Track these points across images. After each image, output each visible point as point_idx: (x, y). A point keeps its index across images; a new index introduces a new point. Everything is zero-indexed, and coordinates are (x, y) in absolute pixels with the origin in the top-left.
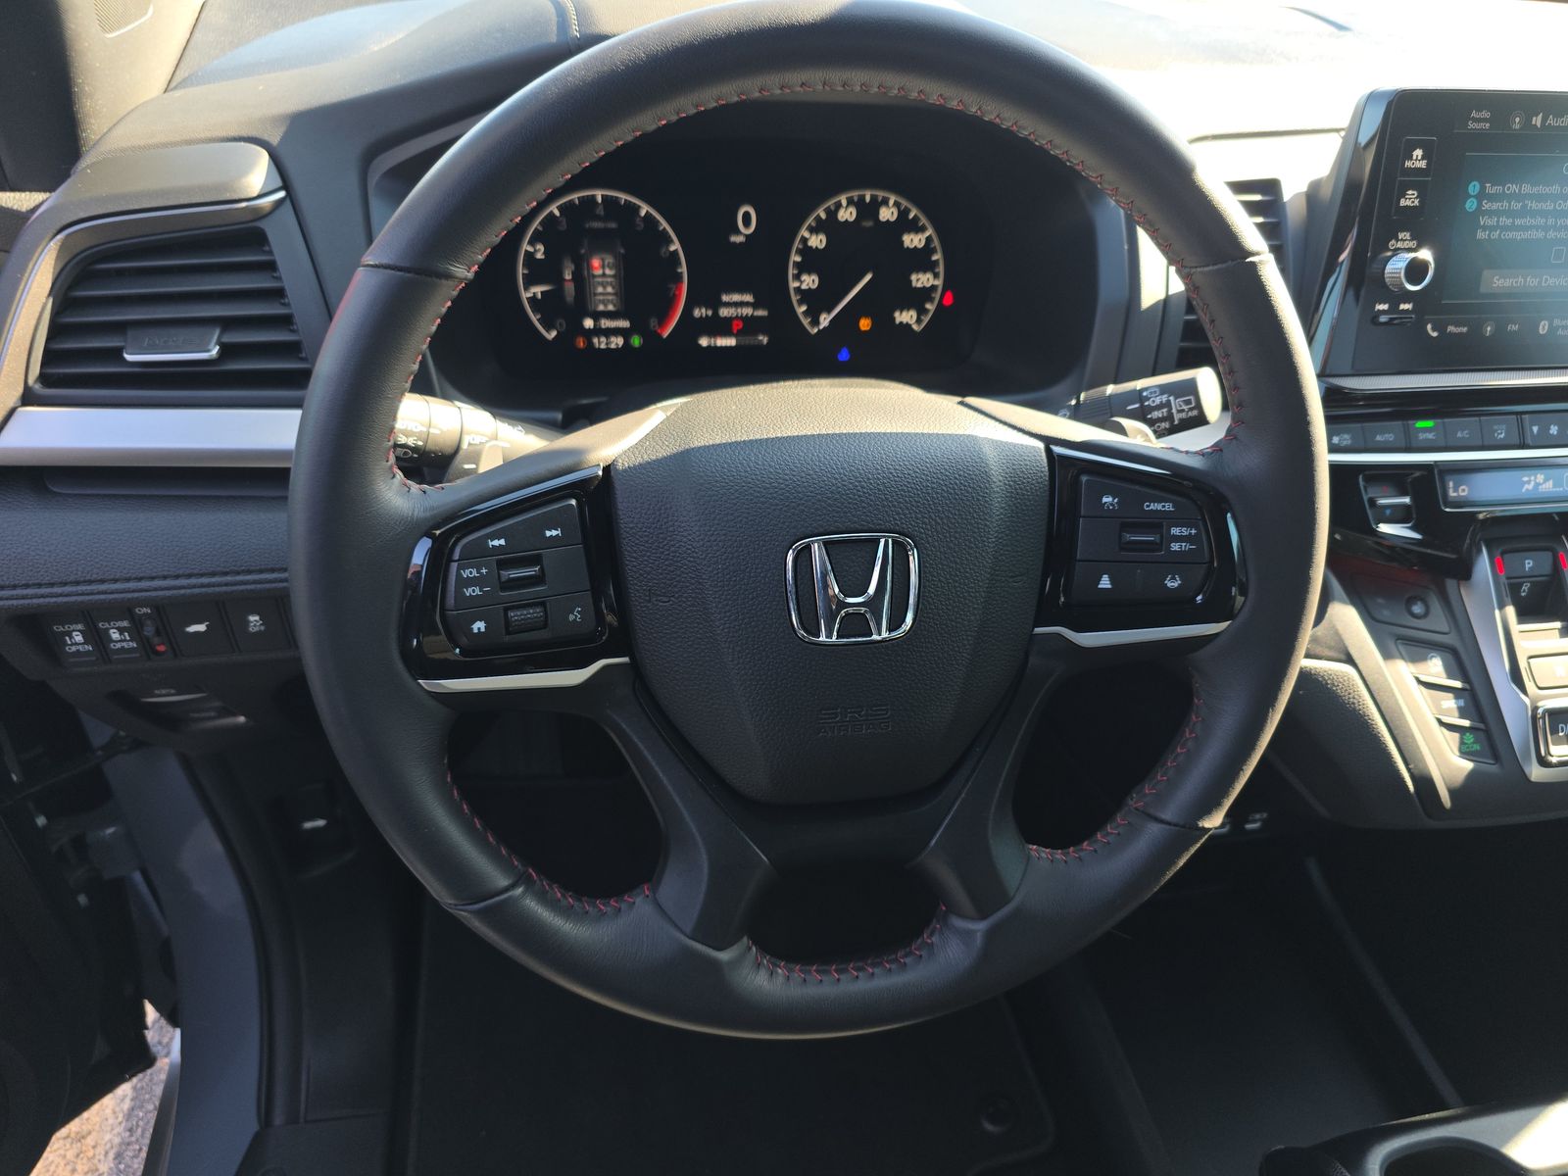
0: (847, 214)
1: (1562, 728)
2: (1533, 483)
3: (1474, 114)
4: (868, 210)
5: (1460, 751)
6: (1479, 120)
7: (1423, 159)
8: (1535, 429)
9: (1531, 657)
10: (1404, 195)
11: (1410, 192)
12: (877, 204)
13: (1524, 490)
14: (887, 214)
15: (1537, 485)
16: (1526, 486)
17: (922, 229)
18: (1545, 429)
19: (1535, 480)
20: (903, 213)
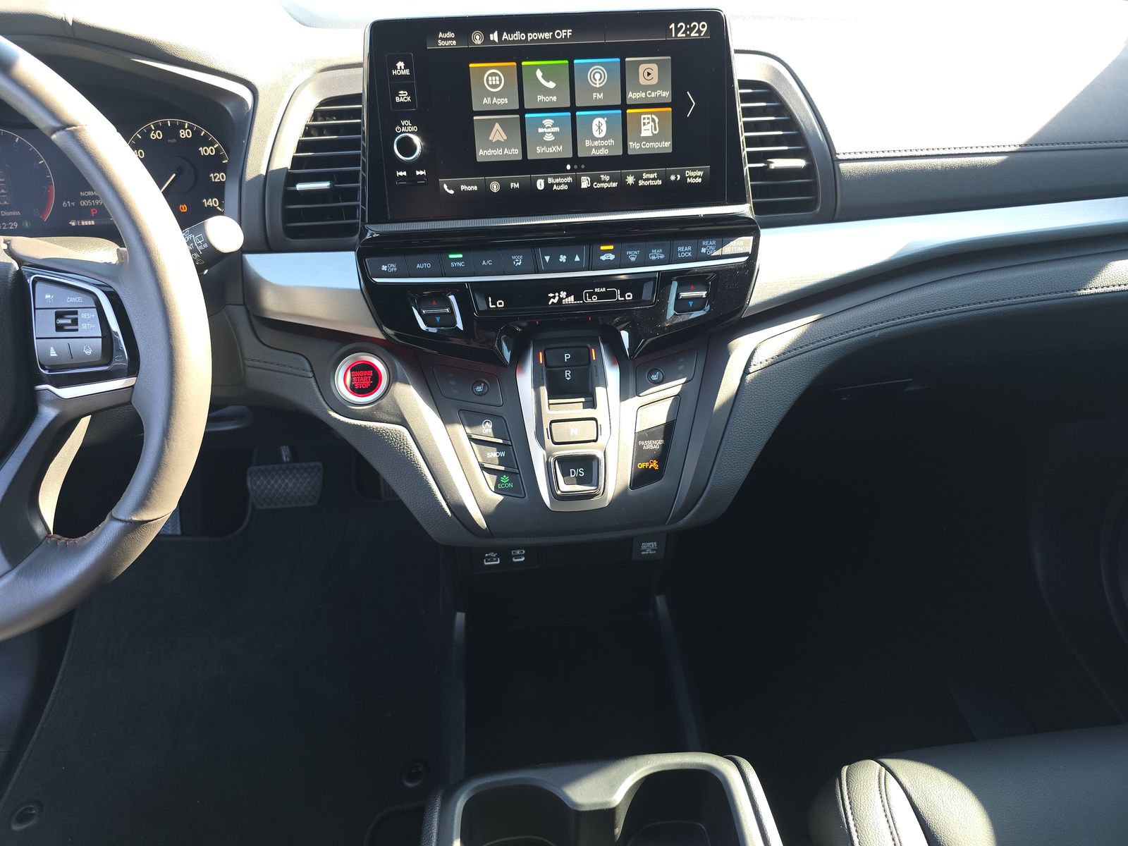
0: (156, 135)
1: (573, 472)
2: (557, 298)
3: (441, 35)
4: (172, 132)
5: (496, 487)
6: (447, 39)
7: (405, 68)
8: (547, 258)
9: (552, 422)
10: (397, 95)
11: (402, 92)
12: (177, 128)
13: (550, 303)
14: (184, 134)
15: (560, 299)
16: (552, 300)
17: (212, 144)
18: (555, 258)
19: (559, 296)
20: (196, 133)
